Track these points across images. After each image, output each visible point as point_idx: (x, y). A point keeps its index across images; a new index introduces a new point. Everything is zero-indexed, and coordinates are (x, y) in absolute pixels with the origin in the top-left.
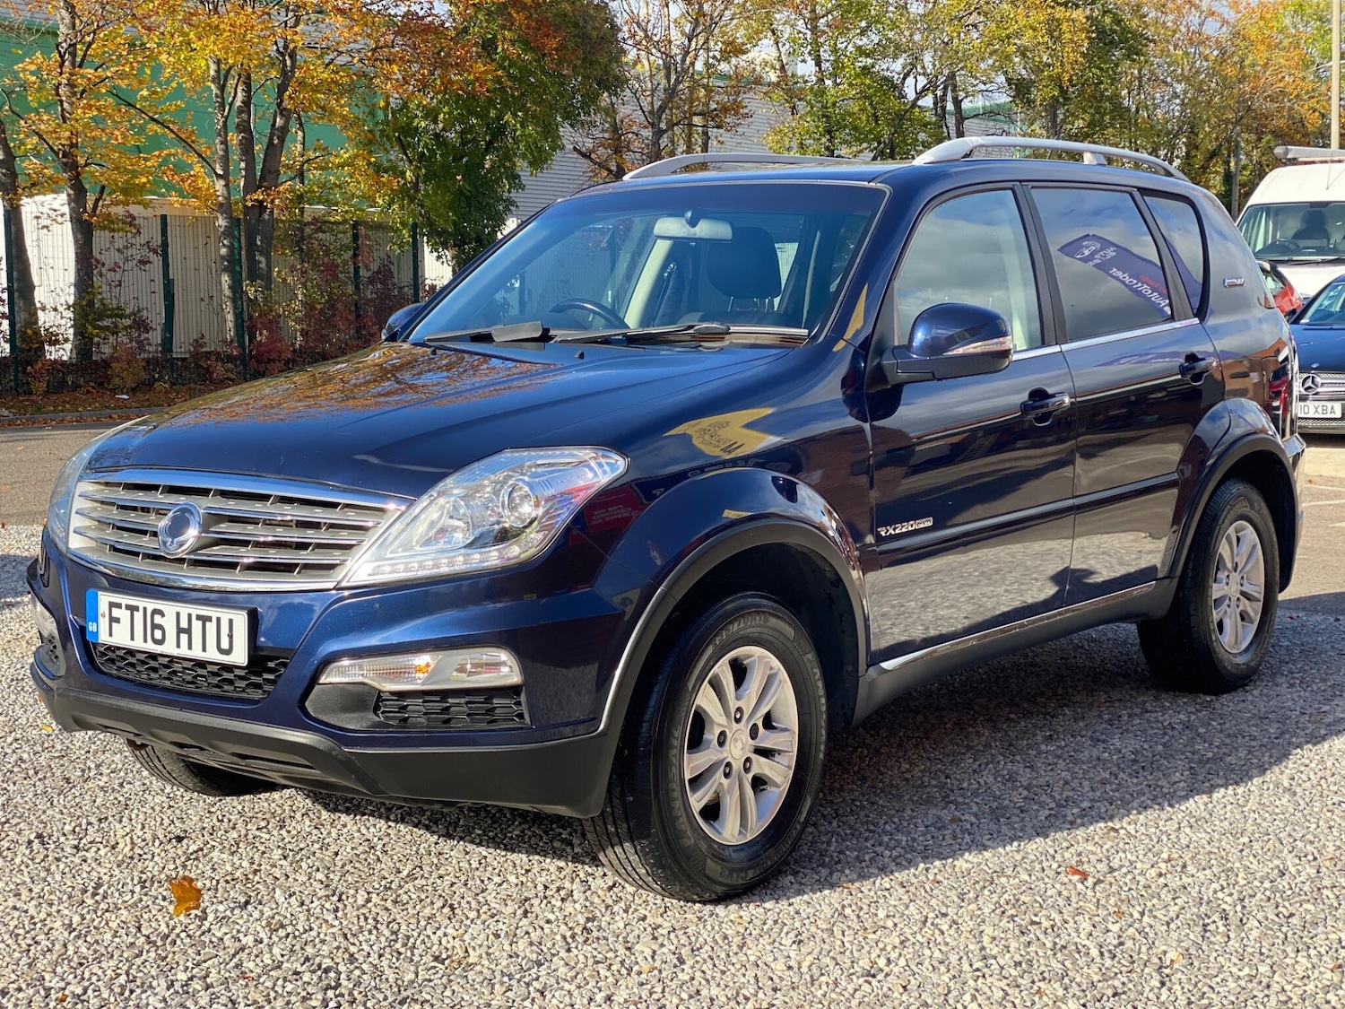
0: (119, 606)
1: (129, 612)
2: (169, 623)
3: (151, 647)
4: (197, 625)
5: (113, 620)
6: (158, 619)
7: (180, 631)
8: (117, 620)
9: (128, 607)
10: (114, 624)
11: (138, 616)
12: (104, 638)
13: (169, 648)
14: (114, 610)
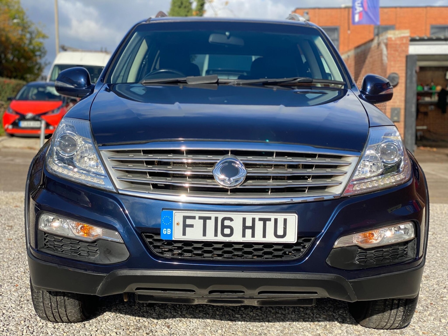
0: (192, 217)
1: (202, 221)
2: (236, 224)
3: (221, 239)
6: (227, 223)
7: (245, 228)
8: (191, 226)
9: (200, 218)
10: (187, 228)
11: (210, 222)
12: (178, 237)
13: (237, 237)
14: (188, 220)
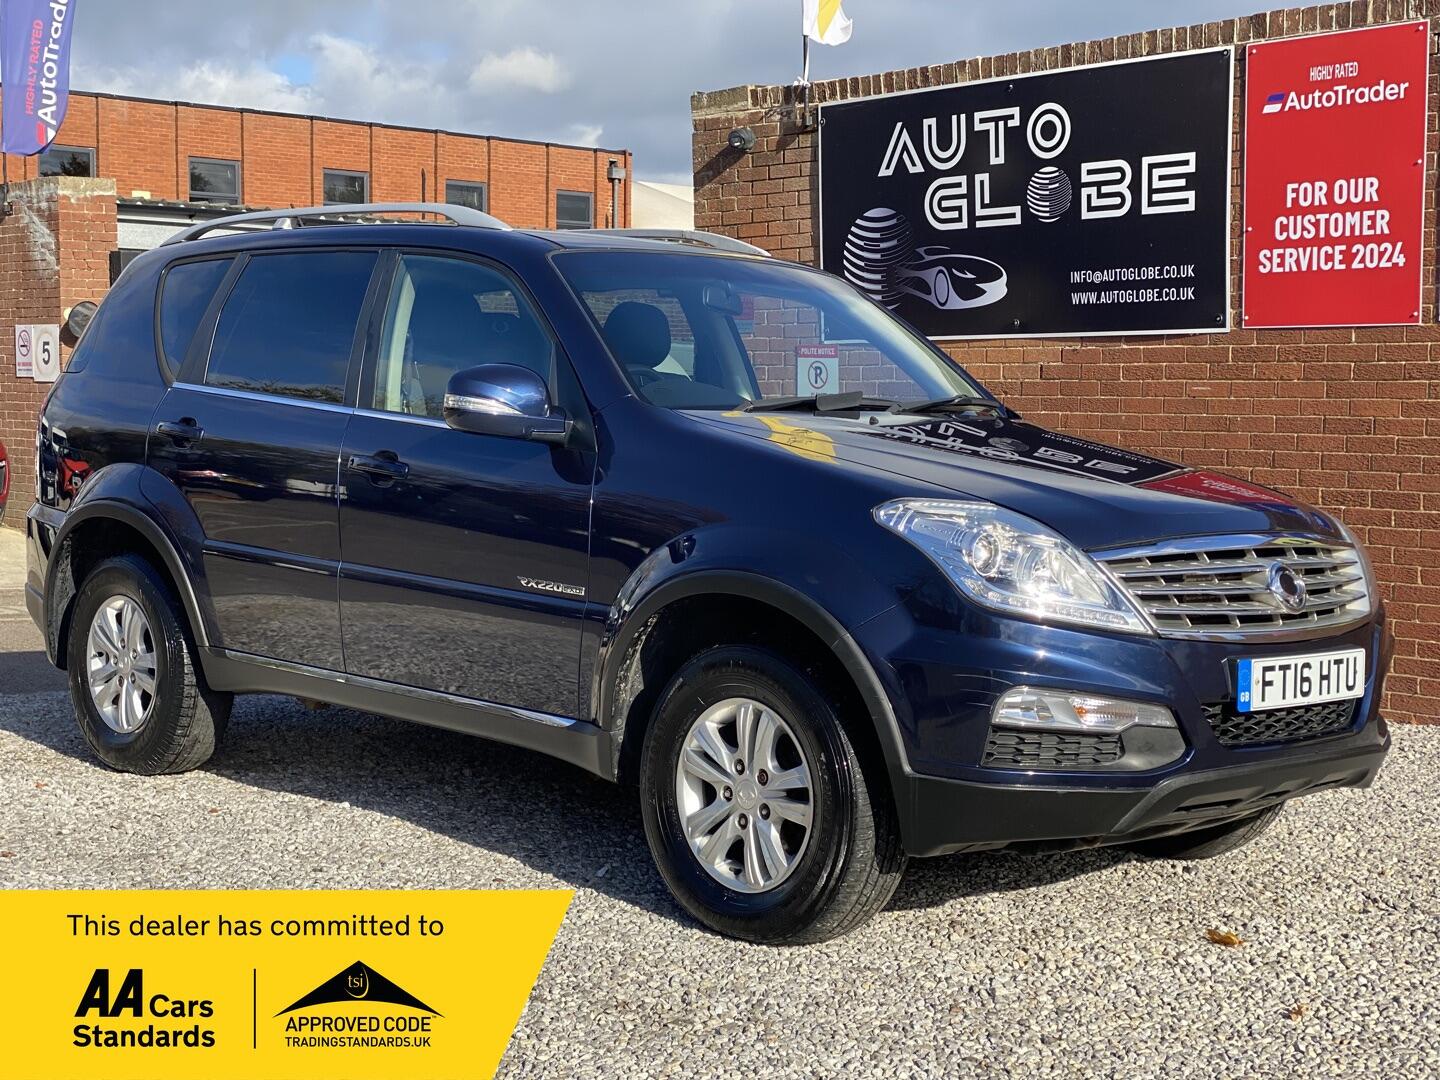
0: (1272, 669)
1: (1281, 672)
2: (1313, 674)
3: (1301, 701)
4: (1334, 668)
5: (1267, 684)
6: (1305, 672)
7: (1323, 678)
8: (1270, 683)
9: (1281, 668)
10: (1267, 688)
11: (1290, 673)
12: (1257, 705)
13: (1314, 698)
14: (1267, 674)
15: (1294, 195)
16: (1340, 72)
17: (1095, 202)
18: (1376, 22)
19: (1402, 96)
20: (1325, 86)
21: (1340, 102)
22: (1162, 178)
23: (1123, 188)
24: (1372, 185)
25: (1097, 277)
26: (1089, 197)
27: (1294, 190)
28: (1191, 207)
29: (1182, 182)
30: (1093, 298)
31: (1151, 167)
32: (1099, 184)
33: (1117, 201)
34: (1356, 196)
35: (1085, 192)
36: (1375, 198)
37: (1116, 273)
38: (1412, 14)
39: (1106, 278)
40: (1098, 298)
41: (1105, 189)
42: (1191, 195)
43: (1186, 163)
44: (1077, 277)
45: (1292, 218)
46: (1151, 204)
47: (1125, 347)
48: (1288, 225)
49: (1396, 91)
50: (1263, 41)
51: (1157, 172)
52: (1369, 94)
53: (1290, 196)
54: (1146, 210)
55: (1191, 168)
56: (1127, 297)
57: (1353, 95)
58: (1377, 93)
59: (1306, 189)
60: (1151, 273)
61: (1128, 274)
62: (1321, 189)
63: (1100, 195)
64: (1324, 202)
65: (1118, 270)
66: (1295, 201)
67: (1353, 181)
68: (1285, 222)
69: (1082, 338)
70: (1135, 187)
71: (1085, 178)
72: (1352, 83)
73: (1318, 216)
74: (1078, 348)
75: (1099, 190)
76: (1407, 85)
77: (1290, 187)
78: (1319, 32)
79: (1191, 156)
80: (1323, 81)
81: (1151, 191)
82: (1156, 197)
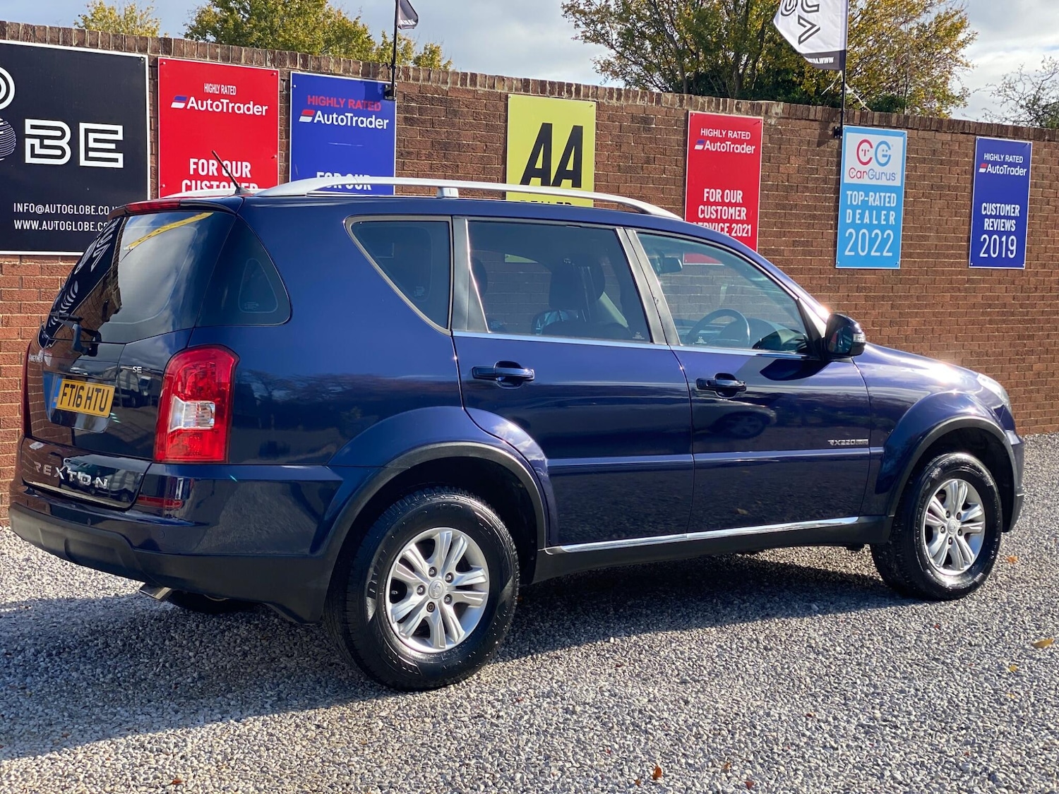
15: (195, 167)
16: (224, 90)
17: (38, 151)
18: (246, 63)
19: (264, 114)
20: (215, 97)
21: (225, 110)
22: (96, 140)
23: (64, 143)
24: (246, 167)
25: (40, 209)
26: (33, 146)
27: (195, 163)
28: (120, 165)
29: (113, 146)
30: (35, 225)
31: (87, 131)
32: (42, 138)
33: (59, 152)
34: (237, 173)
35: (28, 142)
36: (249, 176)
37: (57, 207)
38: (269, 64)
39: (47, 210)
40: (40, 225)
41: (47, 142)
42: (120, 156)
43: (116, 132)
44: (20, 208)
45: (194, 182)
46: (87, 158)
47: (62, 264)
48: (191, 186)
49: (260, 110)
50: (169, 58)
51: (92, 136)
52: (243, 109)
53: (192, 167)
54: (83, 162)
55: (120, 137)
56: (66, 226)
57: (233, 107)
58: (248, 109)
59: (203, 164)
60: (89, 210)
61: (68, 209)
62: (213, 165)
63: (43, 146)
64: (216, 174)
65: (59, 206)
66: (196, 170)
67: (234, 163)
68: (189, 184)
69: (21, 256)
70: (74, 143)
71: (28, 131)
72: (232, 99)
73: (212, 183)
74: (18, 263)
75: (42, 143)
76: (267, 107)
77: (192, 161)
78: (208, 61)
79: (119, 128)
80: (214, 94)
81: (87, 149)
82: (91, 154)
